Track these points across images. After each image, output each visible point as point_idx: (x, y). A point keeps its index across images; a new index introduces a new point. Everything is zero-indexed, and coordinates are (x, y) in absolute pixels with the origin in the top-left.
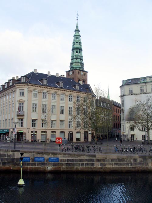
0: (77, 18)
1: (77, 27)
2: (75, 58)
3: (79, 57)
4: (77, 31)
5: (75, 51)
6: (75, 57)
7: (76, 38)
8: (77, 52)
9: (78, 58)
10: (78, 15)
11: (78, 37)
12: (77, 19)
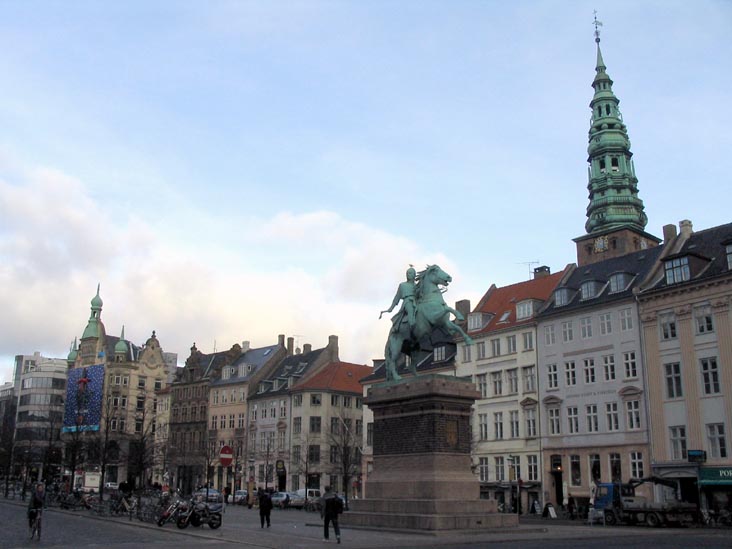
0: (597, 33)
1: (600, 69)
2: (613, 187)
3: (626, 182)
4: (602, 82)
5: (608, 160)
6: (610, 183)
7: (604, 110)
8: (615, 163)
9: (624, 187)
10: (601, 24)
11: (611, 104)
12: (598, 40)
